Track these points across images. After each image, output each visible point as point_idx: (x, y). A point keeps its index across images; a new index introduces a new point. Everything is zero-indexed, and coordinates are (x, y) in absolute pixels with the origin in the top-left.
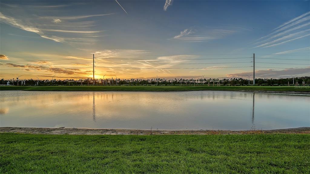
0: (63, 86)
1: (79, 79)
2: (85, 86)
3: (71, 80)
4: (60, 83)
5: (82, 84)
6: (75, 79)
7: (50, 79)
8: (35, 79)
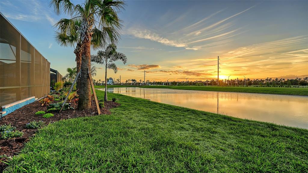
0: (193, 86)
1: (206, 80)
2: (210, 86)
3: (199, 81)
4: (191, 84)
5: (207, 84)
6: (203, 81)
7: (185, 81)
8: (176, 81)
